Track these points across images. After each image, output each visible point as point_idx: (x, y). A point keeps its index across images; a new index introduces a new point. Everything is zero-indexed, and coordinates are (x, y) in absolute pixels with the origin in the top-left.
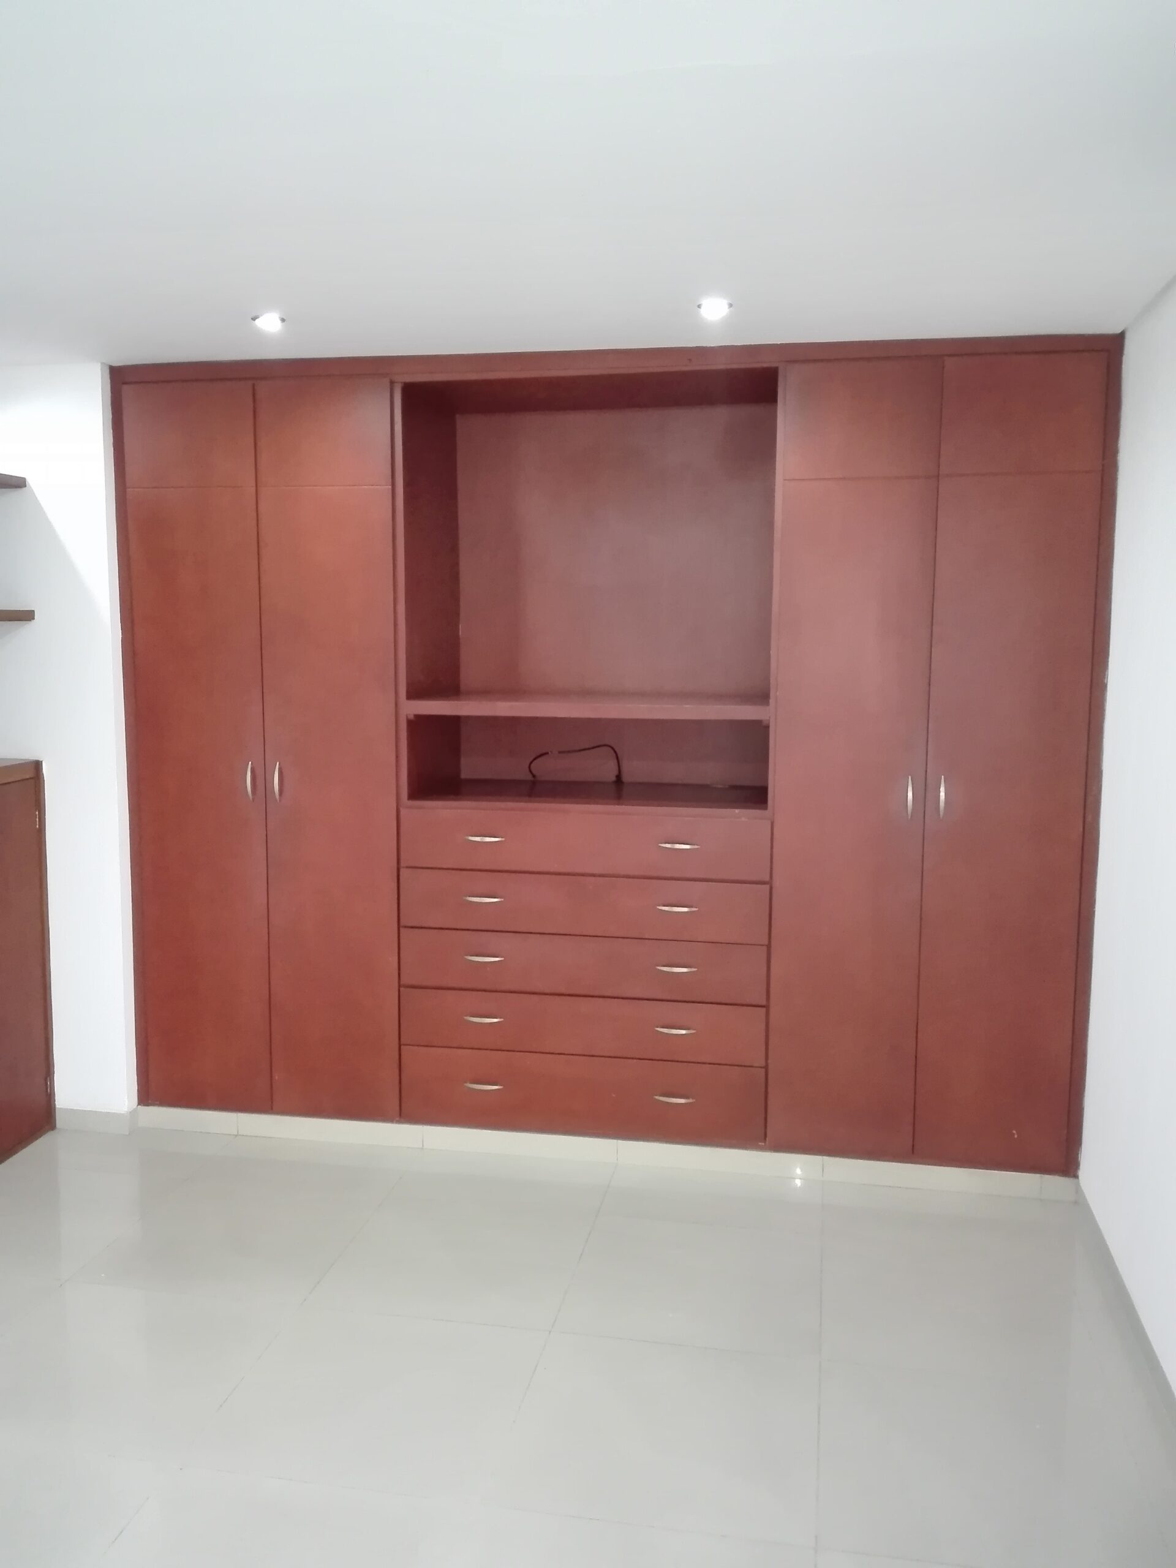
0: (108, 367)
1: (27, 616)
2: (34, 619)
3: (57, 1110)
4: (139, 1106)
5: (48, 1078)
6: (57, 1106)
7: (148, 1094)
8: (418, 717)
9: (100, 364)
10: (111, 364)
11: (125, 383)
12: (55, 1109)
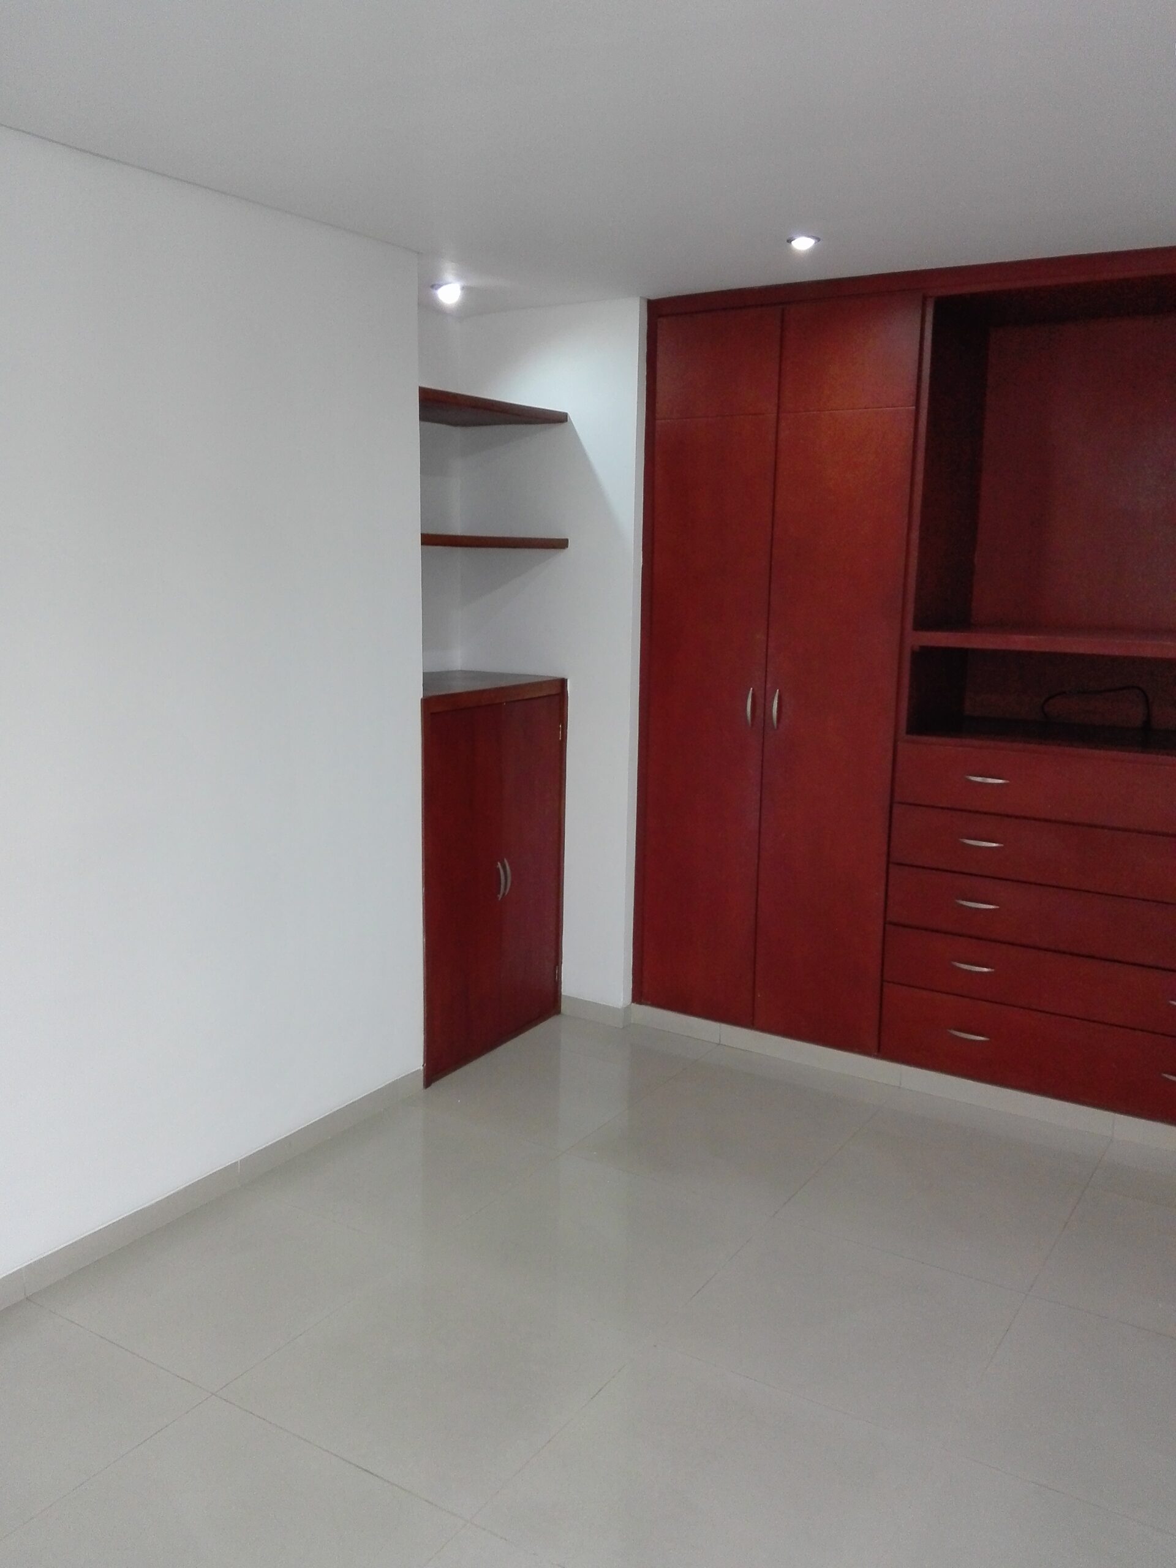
0: (646, 301)
1: (561, 544)
2: (567, 547)
3: (562, 997)
4: (633, 1004)
5: (557, 967)
6: (563, 994)
7: (640, 995)
8: (924, 648)
9: (639, 298)
10: (648, 298)
11: (660, 316)
12: (560, 997)
